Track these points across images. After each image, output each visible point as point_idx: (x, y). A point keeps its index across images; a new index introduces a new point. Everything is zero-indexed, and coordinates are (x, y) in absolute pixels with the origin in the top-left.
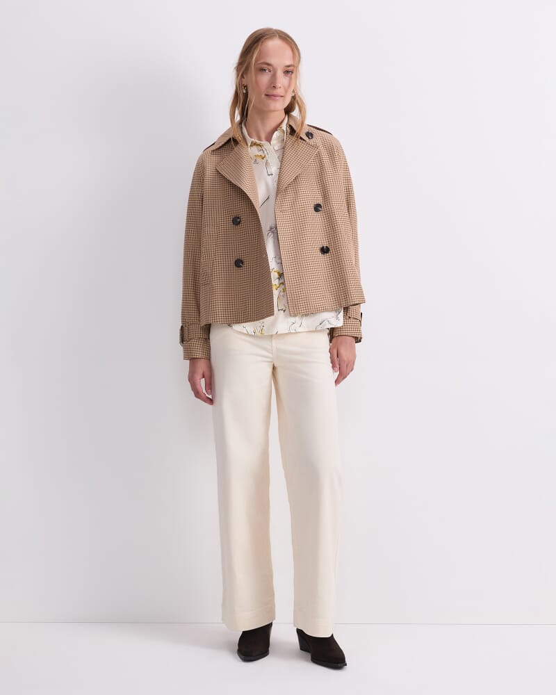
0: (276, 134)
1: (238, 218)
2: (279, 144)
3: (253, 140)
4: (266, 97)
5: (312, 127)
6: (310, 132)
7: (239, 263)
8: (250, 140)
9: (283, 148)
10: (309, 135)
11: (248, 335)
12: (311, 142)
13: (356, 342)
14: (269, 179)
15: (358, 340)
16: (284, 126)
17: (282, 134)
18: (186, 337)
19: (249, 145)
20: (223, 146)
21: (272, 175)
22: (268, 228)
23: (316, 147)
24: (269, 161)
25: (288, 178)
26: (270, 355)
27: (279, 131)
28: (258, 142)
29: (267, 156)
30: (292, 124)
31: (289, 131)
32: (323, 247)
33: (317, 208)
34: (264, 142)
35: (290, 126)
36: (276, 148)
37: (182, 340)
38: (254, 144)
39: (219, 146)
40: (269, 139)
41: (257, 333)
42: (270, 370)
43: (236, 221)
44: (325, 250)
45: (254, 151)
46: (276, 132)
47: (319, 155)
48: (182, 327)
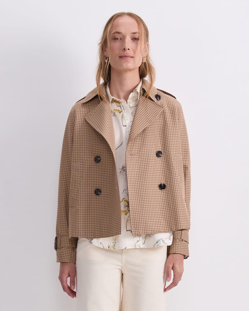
0: (132, 95)
1: (99, 157)
2: (134, 103)
3: (114, 97)
4: (120, 58)
5: (161, 90)
6: (159, 94)
7: (98, 192)
8: (111, 98)
9: (137, 106)
10: (158, 97)
11: (103, 249)
12: (159, 102)
13: (184, 259)
14: (124, 129)
15: (186, 257)
16: (138, 89)
17: (136, 95)
18: (59, 246)
19: (111, 101)
20: (91, 100)
21: (125, 126)
22: (121, 167)
23: (162, 106)
24: (124, 115)
25: (138, 130)
26: (120, 264)
27: (134, 92)
28: (118, 100)
29: (123, 111)
30: (144, 87)
31: (142, 93)
32: (161, 184)
33: (158, 154)
34: (122, 100)
35: (143, 89)
36: (131, 105)
37: (56, 248)
38: (114, 101)
39: (87, 101)
40: (126, 98)
41: (111, 248)
42: (119, 276)
43: (97, 160)
44: (162, 187)
45: (114, 106)
46: (132, 93)
47: (164, 113)
48: (56, 238)
